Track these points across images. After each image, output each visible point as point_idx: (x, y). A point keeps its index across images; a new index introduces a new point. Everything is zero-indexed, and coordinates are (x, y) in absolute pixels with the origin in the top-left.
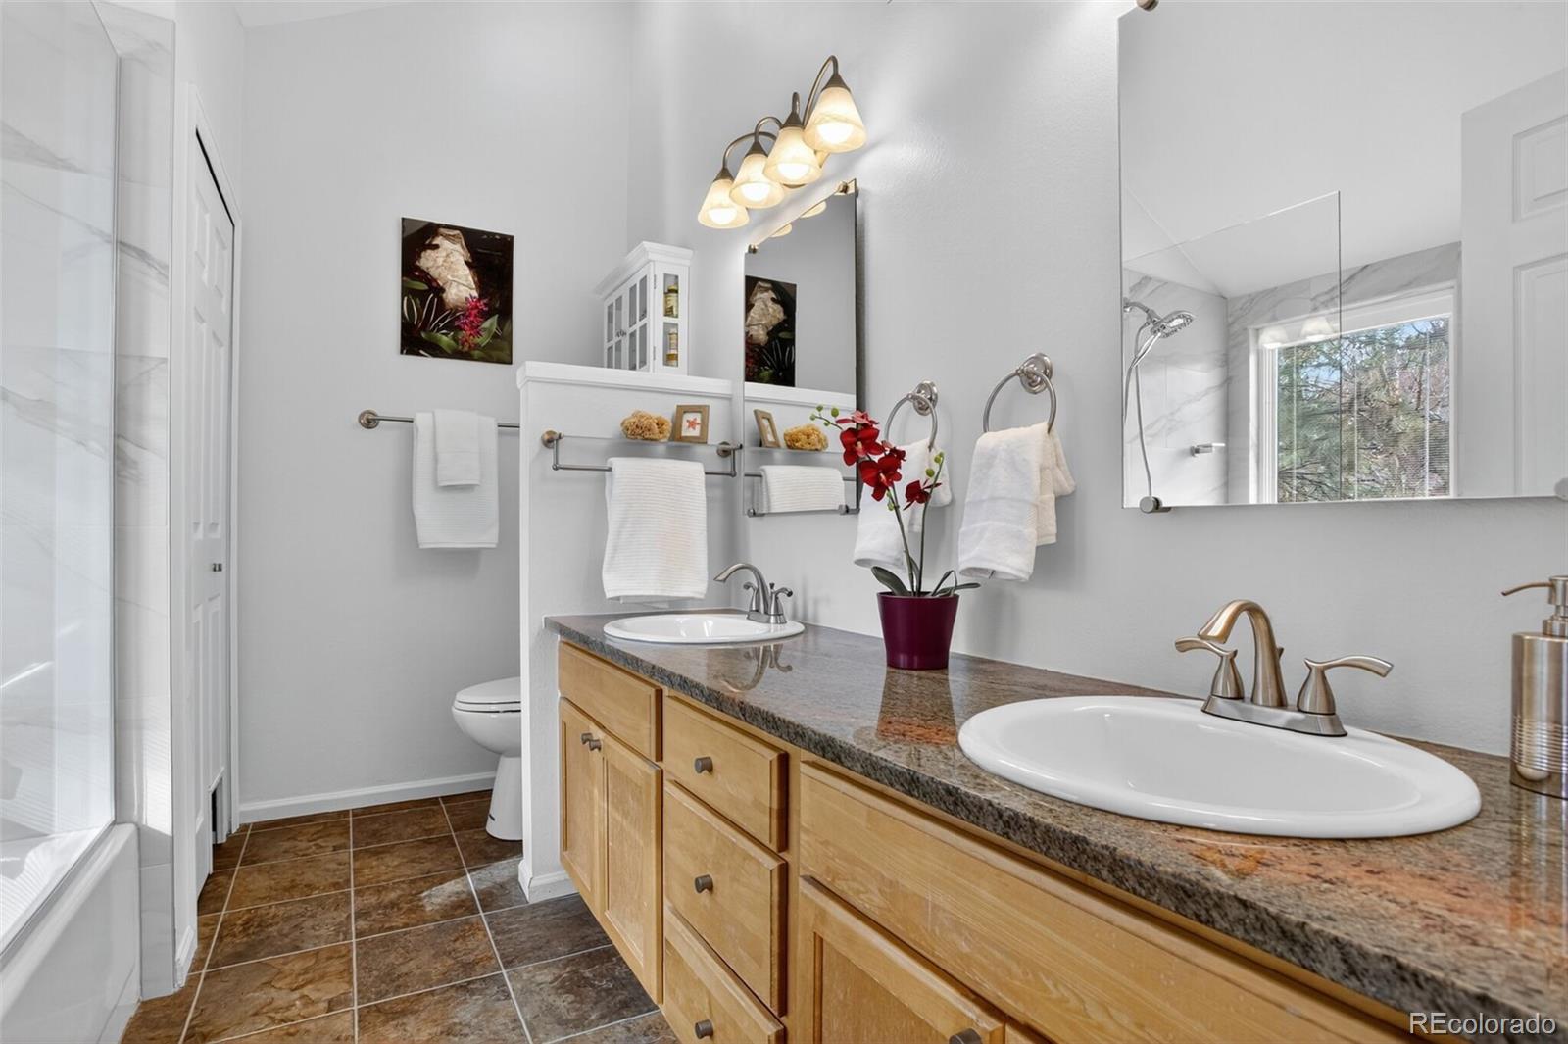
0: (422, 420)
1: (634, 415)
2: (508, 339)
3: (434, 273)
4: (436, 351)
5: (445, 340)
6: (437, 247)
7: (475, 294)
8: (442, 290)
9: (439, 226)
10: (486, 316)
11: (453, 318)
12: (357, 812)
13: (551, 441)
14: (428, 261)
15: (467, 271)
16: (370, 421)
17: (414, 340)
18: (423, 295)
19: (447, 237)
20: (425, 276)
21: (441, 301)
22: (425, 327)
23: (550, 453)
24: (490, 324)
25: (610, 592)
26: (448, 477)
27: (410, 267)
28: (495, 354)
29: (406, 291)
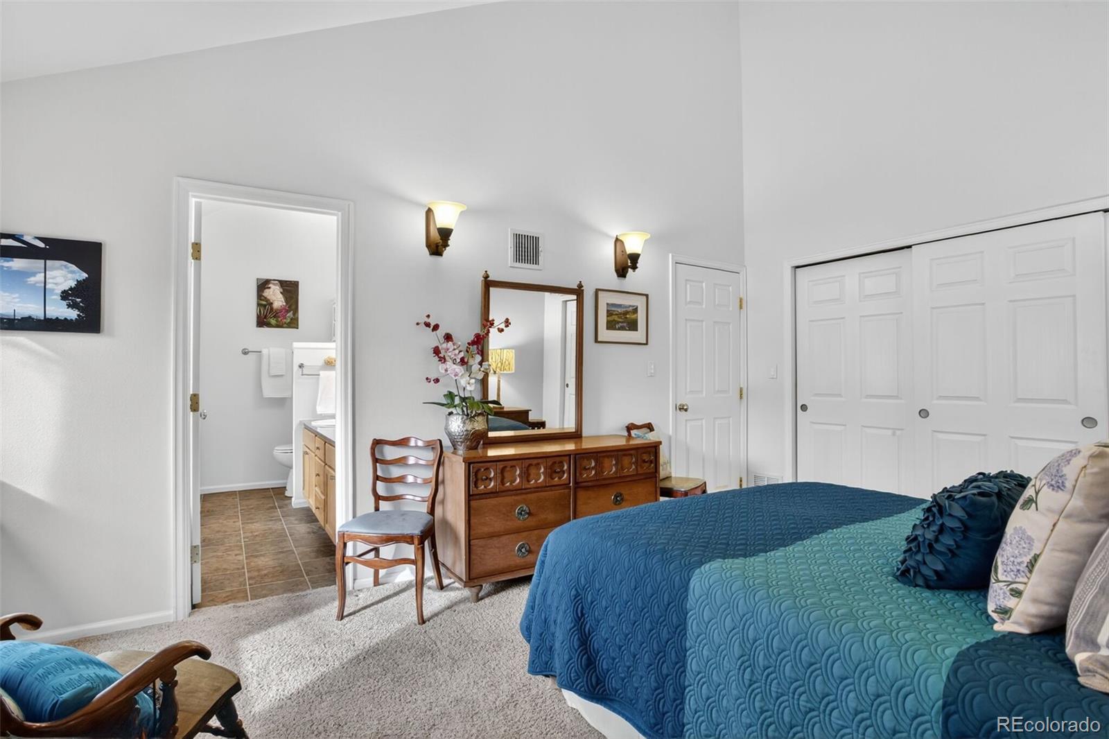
0: (265, 351)
1: (329, 358)
2: (297, 319)
3: (268, 297)
4: (269, 325)
5: (273, 322)
6: (270, 288)
7: (285, 304)
8: (272, 303)
9: (271, 280)
10: (288, 311)
11: (276, 314)
12: (239, 491)
13: (301, 366)
14: (267, 293)
15: (281, 295)
16: (245, 352)
17: (262, 322)
18: (265, 306)
19: (274, 284)
20: (266, 299)
21: (272, 309)
22: (265, 318)
23: (300, 370)
24: (290, 314)
25: (319, 412)
26: (273, 372)
27: (260, 296)
28: (292, 325)
29: (259, 305)
